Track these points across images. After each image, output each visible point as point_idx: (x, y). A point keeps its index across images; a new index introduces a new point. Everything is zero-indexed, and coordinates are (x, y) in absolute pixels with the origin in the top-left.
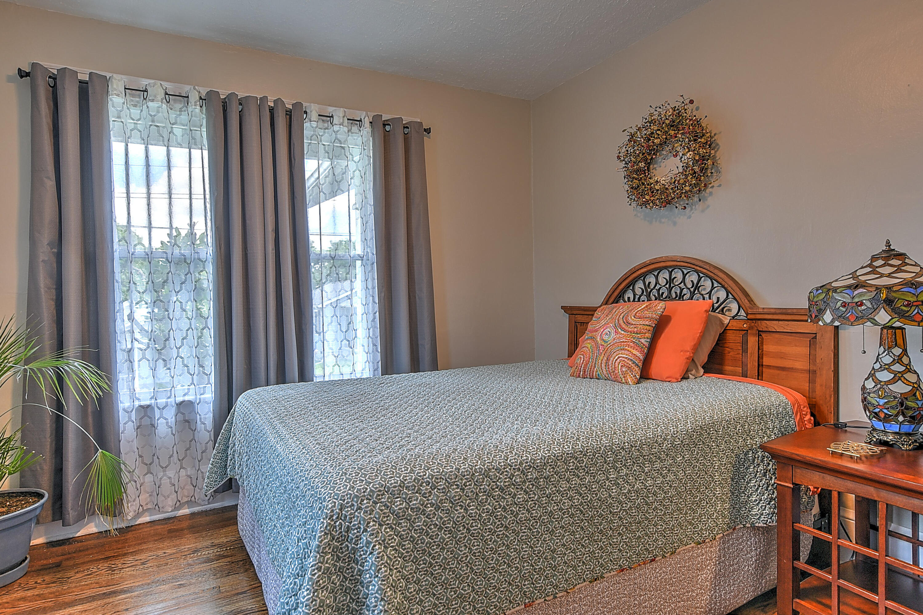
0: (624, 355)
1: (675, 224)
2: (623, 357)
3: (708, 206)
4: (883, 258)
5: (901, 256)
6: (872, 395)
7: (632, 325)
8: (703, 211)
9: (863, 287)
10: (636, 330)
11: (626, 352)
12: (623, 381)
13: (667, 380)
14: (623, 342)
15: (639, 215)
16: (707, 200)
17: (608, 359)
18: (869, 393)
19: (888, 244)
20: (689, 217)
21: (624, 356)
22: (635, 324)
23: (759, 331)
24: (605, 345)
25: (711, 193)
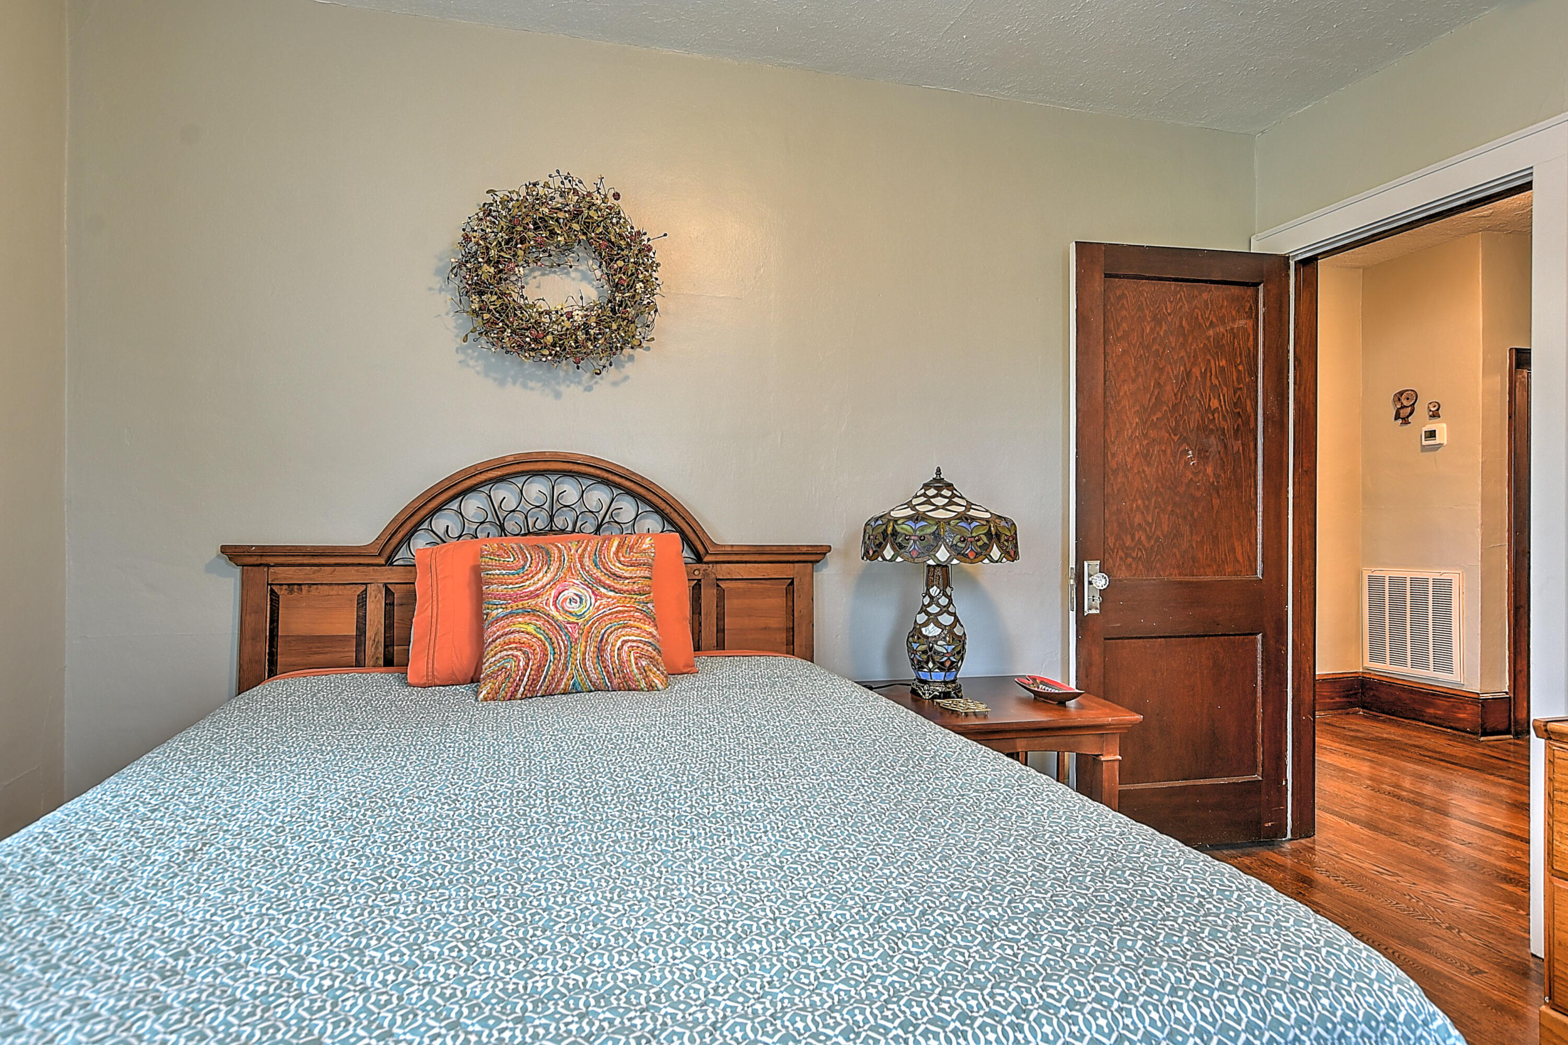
0: (632, 635)
1: (558, 395)
2: (634, 641)
3: (626, 378)
4: (936, 488)
5: (949, 486)
6: (940, 643)
7: (627, 578)
8: (615, 384)
9: (923, 519)
10: (636, 587)
11: (633, 630)
12: (643, 685)
13: (685, 671)
14: (619, 612)
15: (472, 363)
16: (623, 367)
17: (600, 650)
18: (936, 642)
19: (939, 471)
20: (589, 389)
21: (635, 638)
22: (631, 578)
23: (718, 580)
24: (580, 621)
25: (631, 358)
